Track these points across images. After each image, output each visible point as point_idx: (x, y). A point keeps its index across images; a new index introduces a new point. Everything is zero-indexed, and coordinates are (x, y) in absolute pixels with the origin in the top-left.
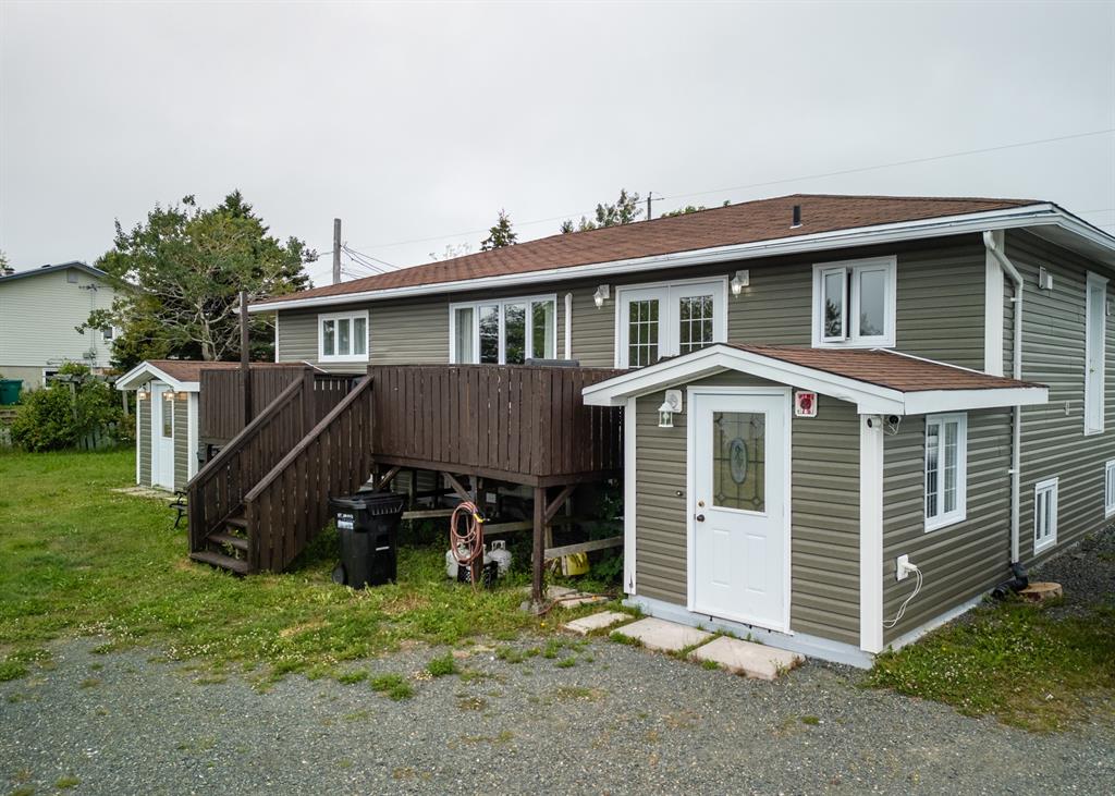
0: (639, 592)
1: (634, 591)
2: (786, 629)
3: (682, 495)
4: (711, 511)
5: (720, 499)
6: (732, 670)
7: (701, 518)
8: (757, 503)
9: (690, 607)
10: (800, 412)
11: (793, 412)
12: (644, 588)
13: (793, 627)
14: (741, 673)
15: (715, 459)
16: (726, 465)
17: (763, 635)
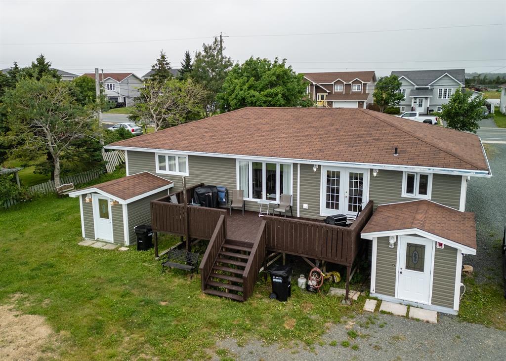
0: (376, 292)
1: (374, 292)
2: (430, 304)
3: (395, 266)
4: (405, 271)
5: (408, 267)
6: (425, 321)
7: (401, 273)
8: (421, 269)
9: (396, 297)
10: (438, 247)
11: (436, 246)
12: (378, 290)
13: (432, 303)
14: (428, 322)
15: (407, 256)
16: (410, 258)
17: (422, 306)
